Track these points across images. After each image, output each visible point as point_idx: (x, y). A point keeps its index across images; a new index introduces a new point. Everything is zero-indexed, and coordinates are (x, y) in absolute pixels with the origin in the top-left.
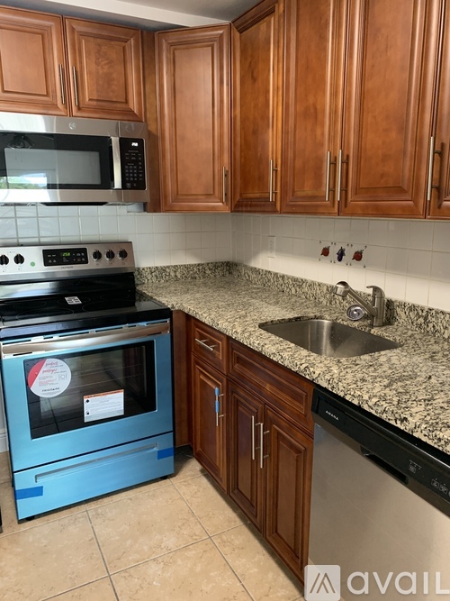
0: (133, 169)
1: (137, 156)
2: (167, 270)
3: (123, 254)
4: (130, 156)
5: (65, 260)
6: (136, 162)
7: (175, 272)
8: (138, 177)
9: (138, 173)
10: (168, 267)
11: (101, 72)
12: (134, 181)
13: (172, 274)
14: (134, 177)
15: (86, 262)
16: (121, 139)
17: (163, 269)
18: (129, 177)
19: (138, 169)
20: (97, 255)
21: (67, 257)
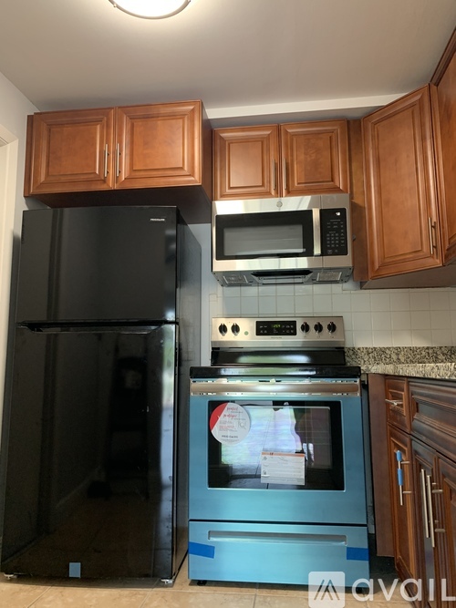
0: (335, 237)
1: (339, 224)
2: (387, 351)
3: (332, 328)
4: (332, 225)
5: (275, 331)
6: (338, 231)
7: (397, 354)
8: (340, 243)
9: (340, 240)
10: (389, 348)
11: (309, 159)
12: (336, 248)
13: (394, 357)
14: (335, 244)
15: (295, 334)
16: (321, 211)
17: (383, 351)
18: (330, 244)
19: (340, 236)
20: (305, 328)
21: (277, 329)
